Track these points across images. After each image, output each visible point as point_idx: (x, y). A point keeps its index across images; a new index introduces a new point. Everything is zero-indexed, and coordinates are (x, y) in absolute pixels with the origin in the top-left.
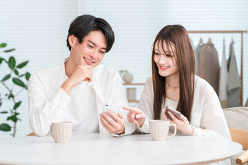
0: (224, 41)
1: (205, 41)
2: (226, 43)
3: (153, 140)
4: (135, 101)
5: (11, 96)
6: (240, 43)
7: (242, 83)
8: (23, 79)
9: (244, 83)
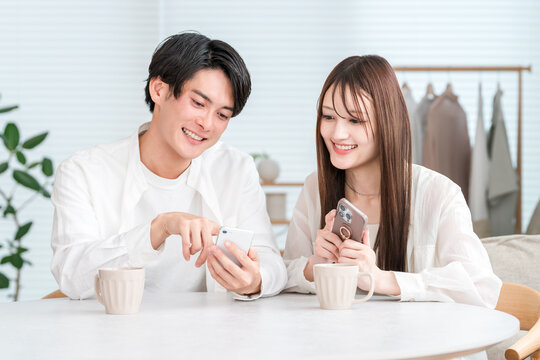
0: (480, 89)
1: (439, 90)
2: (484, 93)
3: (322, 307)
4: (283, 222)
5: (10, 210)
6: (515, 93)
7: (519, 183)
8: (37, 173)
9: (525, 182)
